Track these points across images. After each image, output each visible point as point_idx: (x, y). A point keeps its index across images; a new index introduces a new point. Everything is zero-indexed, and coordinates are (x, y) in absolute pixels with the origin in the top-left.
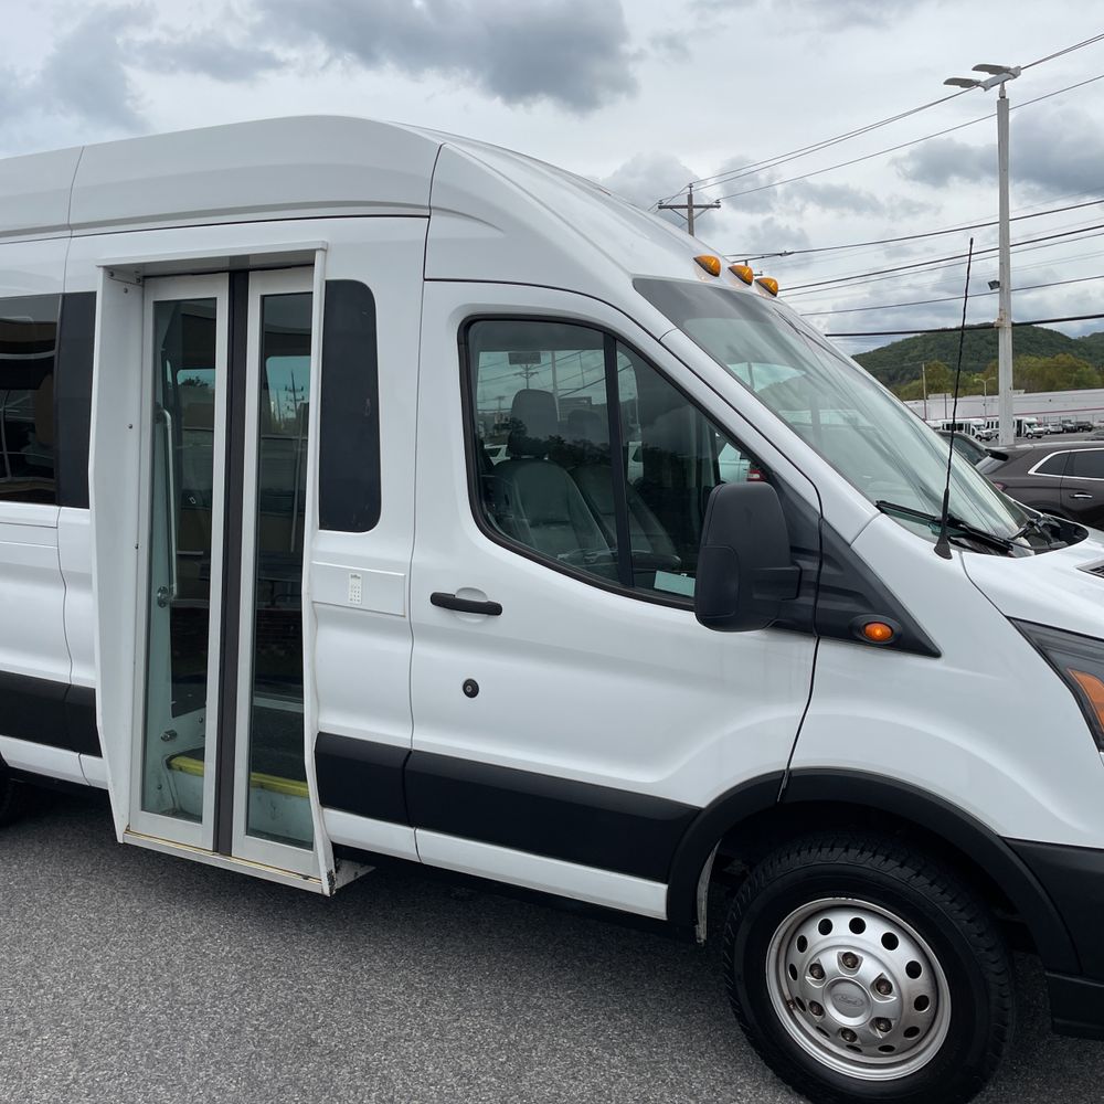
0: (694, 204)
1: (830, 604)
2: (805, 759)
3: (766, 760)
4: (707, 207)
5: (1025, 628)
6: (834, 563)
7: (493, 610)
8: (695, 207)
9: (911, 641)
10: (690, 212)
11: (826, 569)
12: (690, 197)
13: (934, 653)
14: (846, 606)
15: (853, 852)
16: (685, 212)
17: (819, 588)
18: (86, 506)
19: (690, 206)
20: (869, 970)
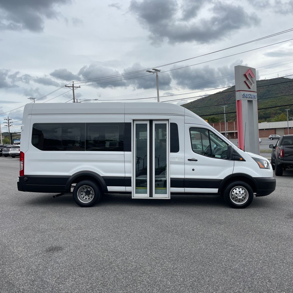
0: (74, 86)
1: (236, 157)
2: (234, 172)
3: (230, 173)
4: (77, 87)
5: (253, 158)
6: (236, 153)
7: (196, 160)
8: (75, 87)
9: (244, 160)
10: (73, 88)
11: (235, 153)
12: (73, 85)
13: (245, 161)
14: (237, 157)
15: (238, 182)
16: (72, 88)
17: (235, 155)
18: (131, 151)
19: (73, 87)
20: (242, 193)
